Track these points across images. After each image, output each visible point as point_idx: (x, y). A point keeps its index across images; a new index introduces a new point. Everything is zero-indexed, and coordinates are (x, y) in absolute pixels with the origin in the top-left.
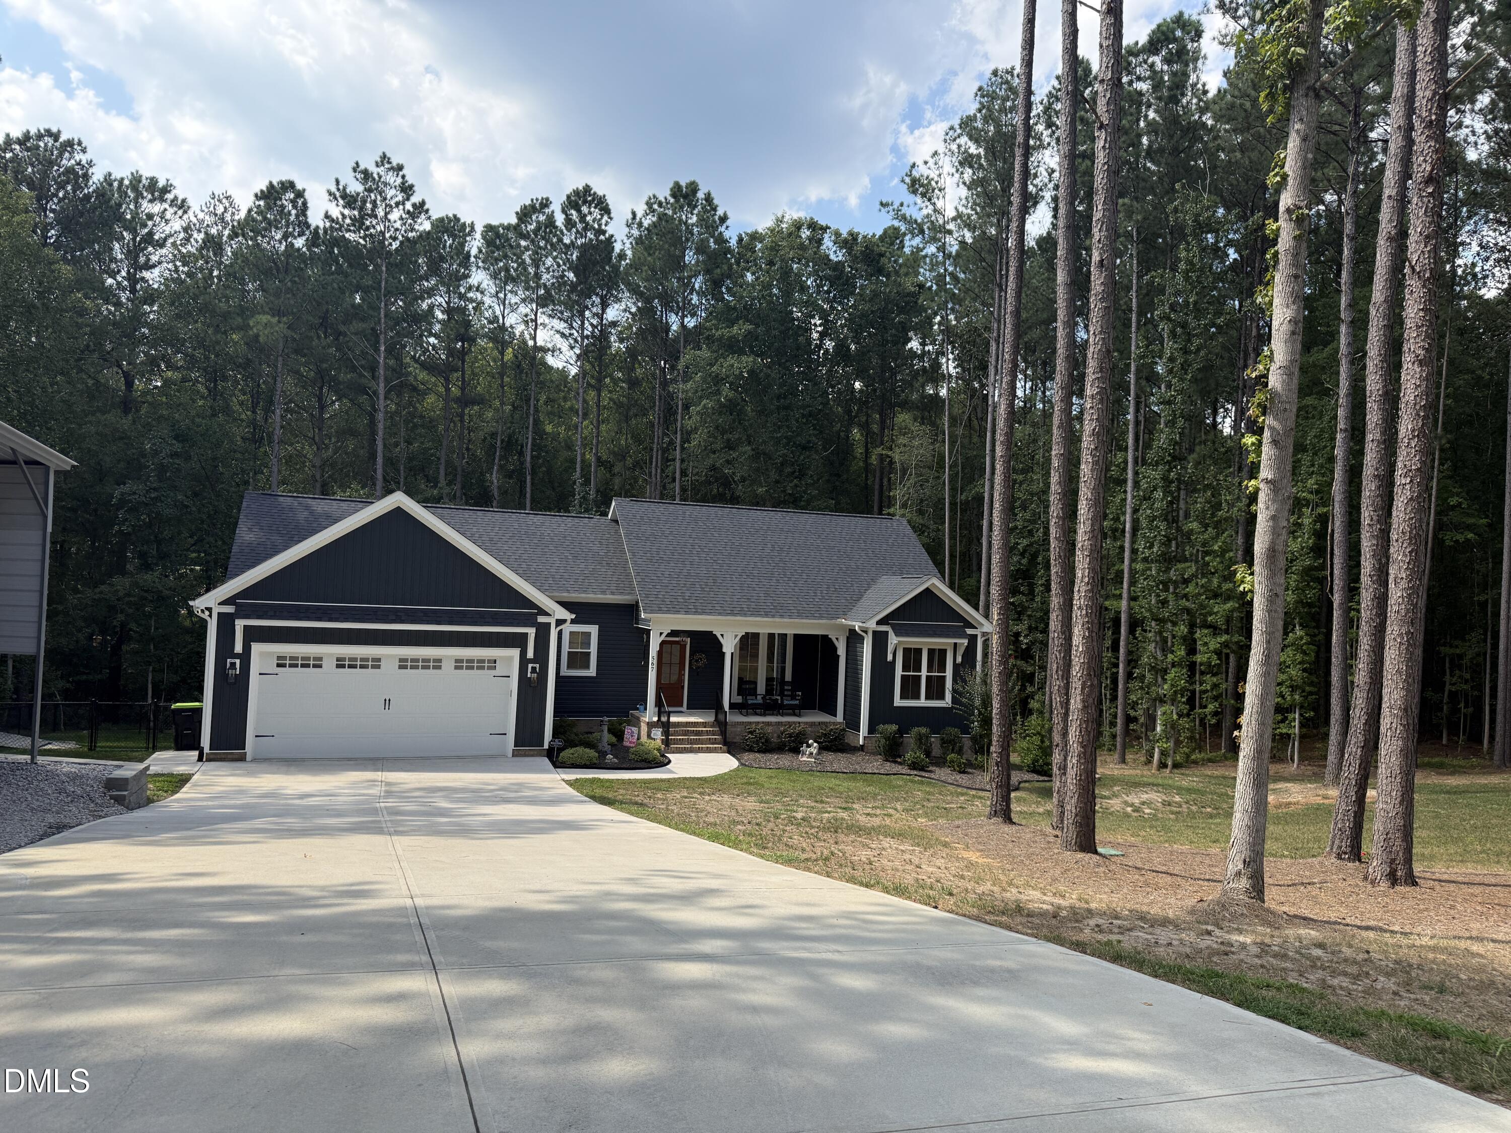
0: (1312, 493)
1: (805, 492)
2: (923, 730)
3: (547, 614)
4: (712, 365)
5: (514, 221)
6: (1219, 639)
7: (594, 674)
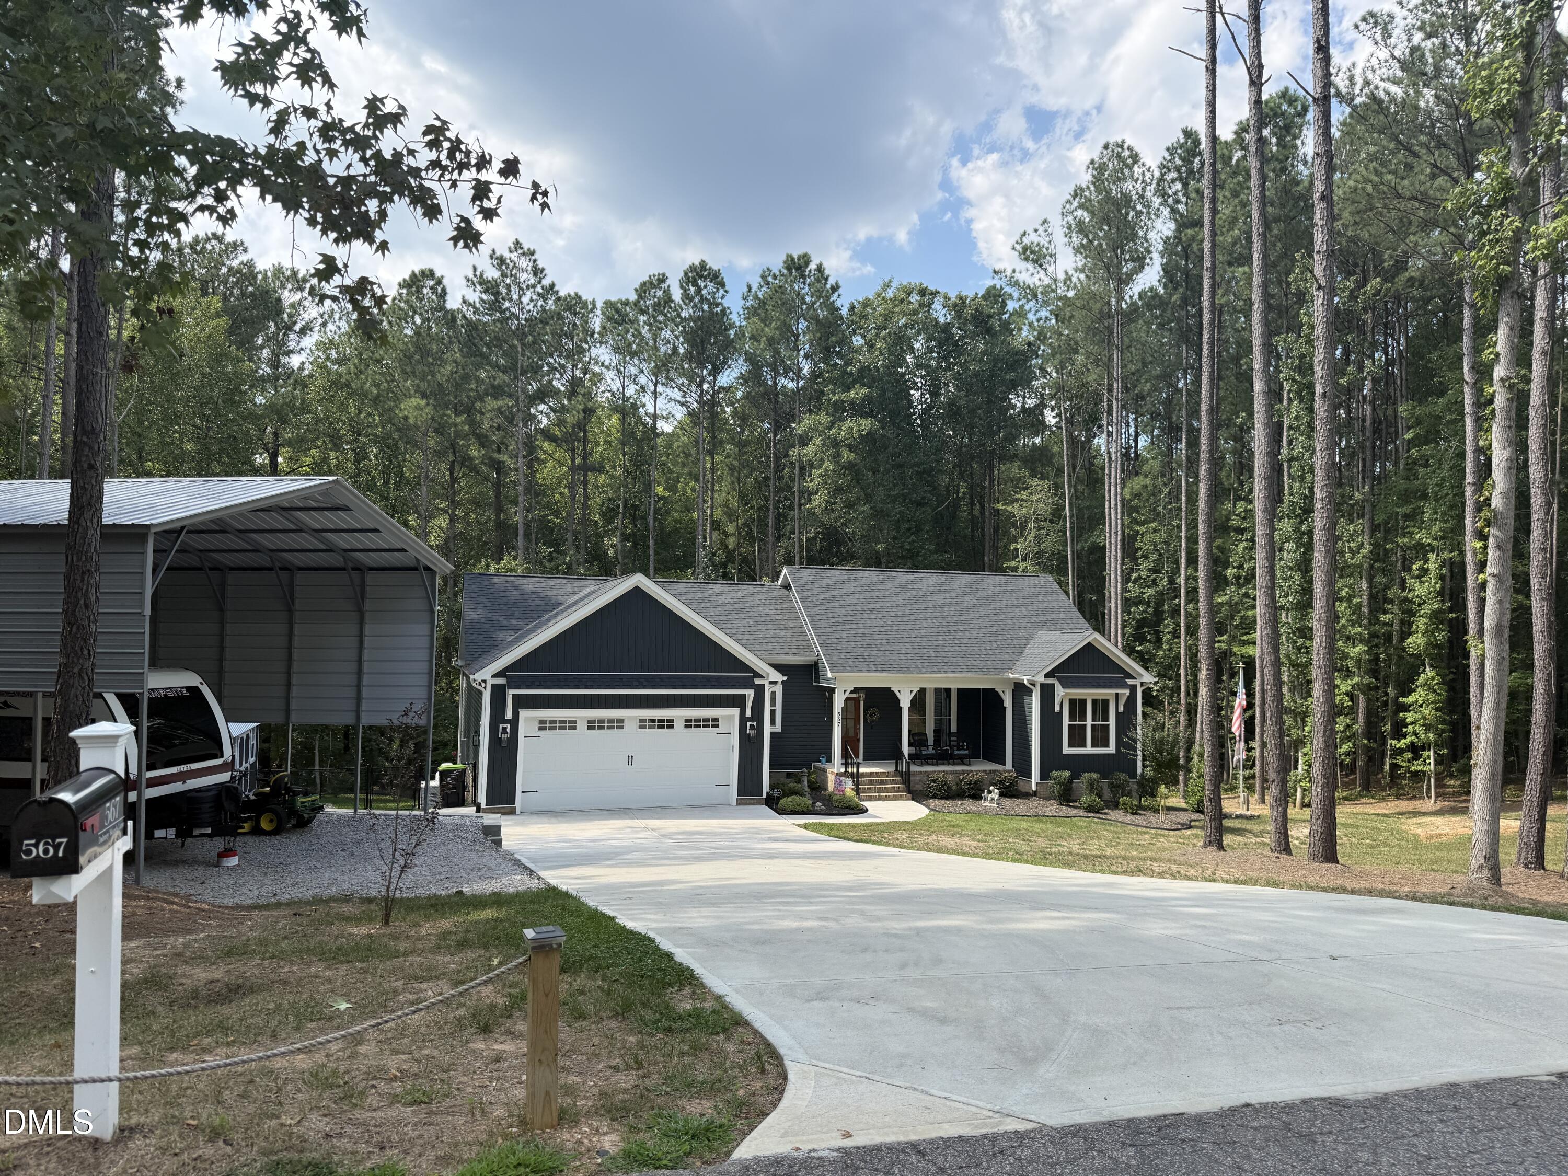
0: (1436, 539)
1: (922, 547)
2: (1095, 776)
3: (761, 677)
4: (830, 429)
5: (633, 297)
6: (1349, 682)
7: (780, 730)
